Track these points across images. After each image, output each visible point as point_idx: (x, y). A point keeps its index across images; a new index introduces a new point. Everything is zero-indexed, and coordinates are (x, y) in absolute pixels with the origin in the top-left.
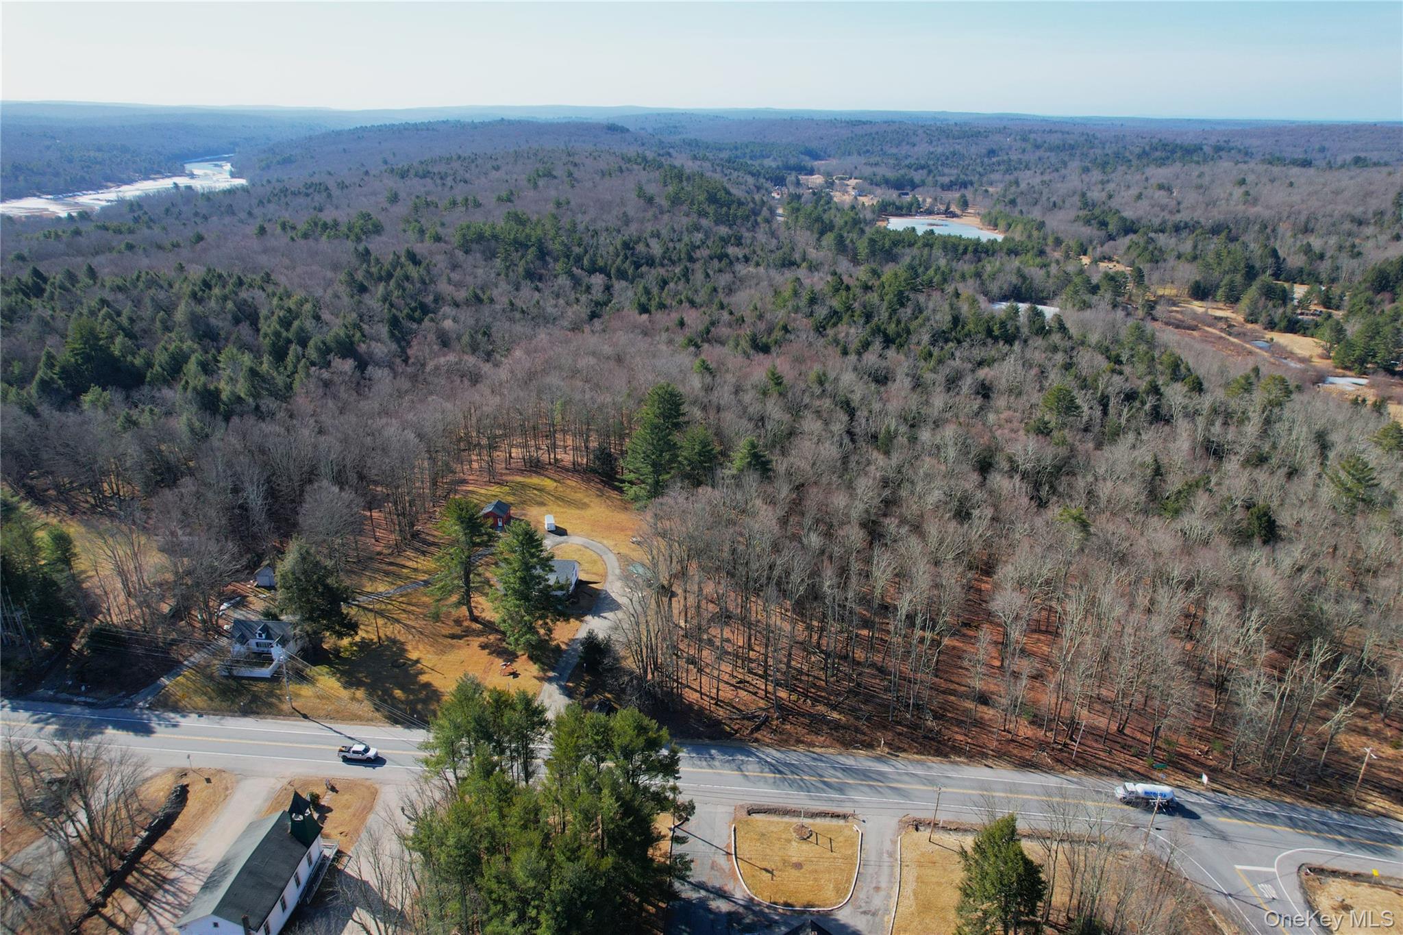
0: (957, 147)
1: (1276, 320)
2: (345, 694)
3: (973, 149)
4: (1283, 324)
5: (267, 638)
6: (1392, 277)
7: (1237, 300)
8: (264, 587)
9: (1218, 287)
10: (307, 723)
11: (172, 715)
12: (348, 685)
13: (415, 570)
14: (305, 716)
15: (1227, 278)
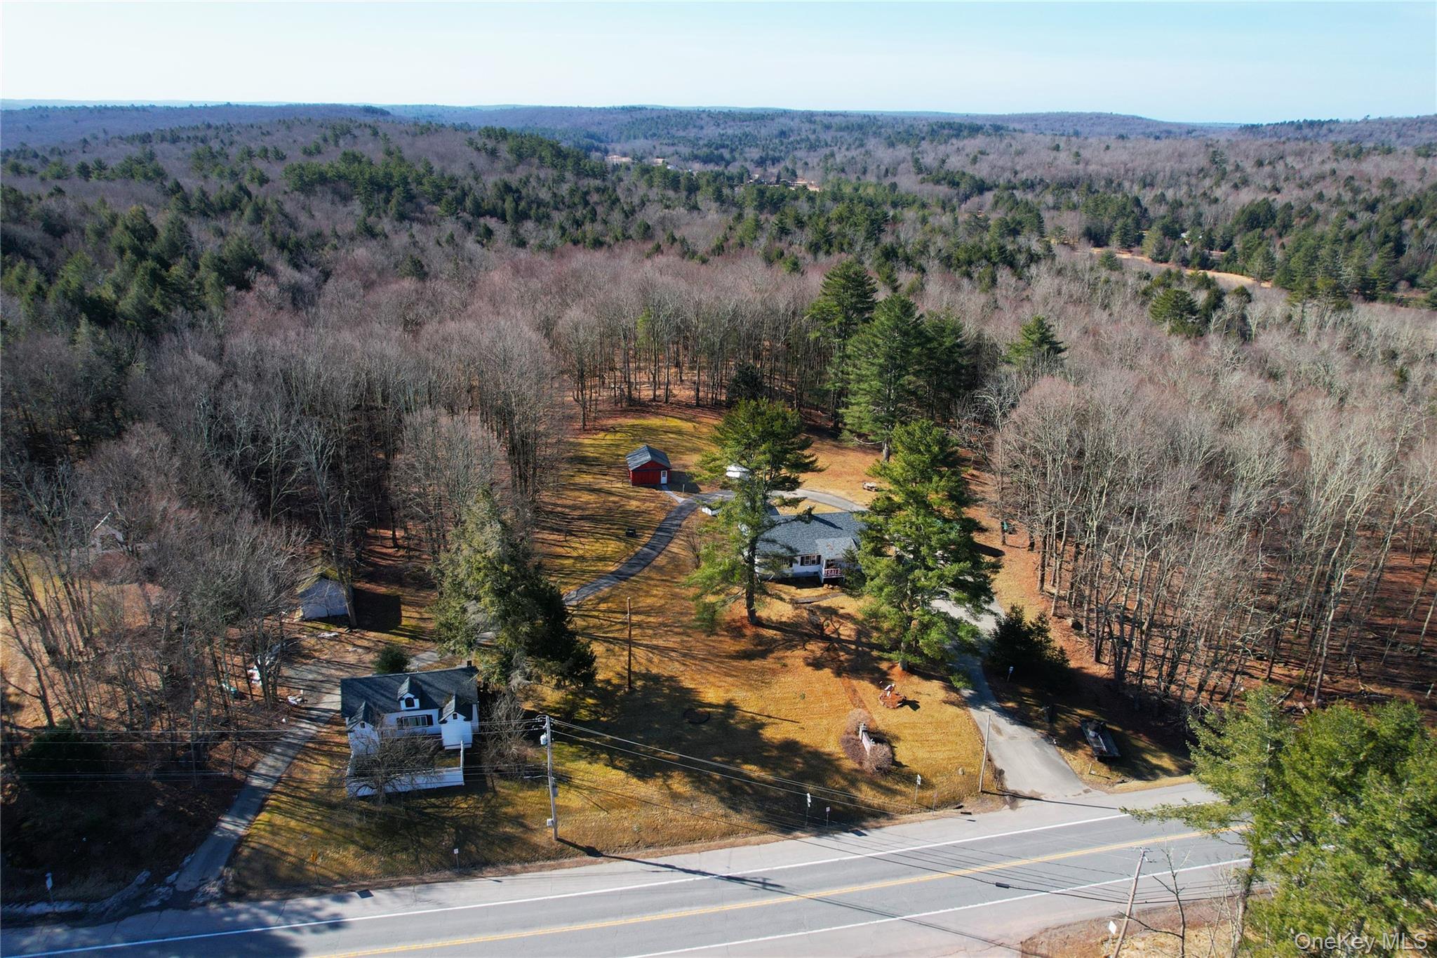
0: (747, 130)
1: (1189, 257)
2: (648, 789)
3: (763, 131)
4: (1196, 261)
5: (422, 707)
6: (1262, 218)
7: (1139, 240)
8: (321, 620)
9: (1110, 232)
10: (604, 867)
11: (311, 902)
12: (642, 770)
13: (581, 558)
14: (592, 852)
15: (1120, 223)
